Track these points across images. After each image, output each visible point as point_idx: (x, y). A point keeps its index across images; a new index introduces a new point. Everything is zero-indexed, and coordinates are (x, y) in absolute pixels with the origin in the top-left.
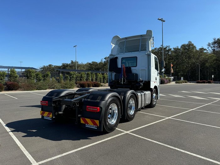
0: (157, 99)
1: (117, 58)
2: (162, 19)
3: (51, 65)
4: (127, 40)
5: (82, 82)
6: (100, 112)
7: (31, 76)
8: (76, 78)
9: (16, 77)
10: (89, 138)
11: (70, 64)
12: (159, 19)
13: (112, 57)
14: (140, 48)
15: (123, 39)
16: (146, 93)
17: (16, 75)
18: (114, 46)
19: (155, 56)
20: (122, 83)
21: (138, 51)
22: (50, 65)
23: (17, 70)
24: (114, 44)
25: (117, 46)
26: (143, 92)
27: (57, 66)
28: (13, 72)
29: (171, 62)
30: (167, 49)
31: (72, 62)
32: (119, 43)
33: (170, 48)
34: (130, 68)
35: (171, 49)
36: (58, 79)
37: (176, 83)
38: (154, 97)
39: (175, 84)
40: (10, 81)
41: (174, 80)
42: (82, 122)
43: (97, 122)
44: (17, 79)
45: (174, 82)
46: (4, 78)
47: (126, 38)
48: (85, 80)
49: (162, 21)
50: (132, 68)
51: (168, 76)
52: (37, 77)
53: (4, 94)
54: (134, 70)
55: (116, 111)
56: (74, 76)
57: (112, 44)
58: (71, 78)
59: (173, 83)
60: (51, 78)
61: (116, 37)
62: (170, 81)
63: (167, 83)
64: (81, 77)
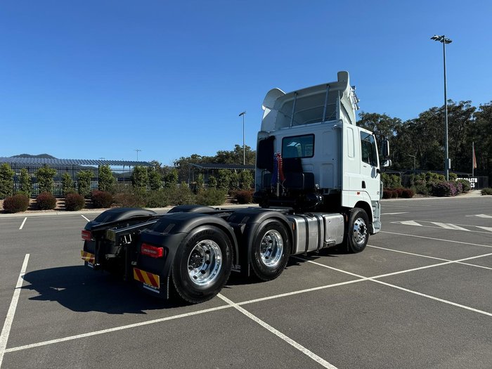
0: (370, 231)
1: (273, 138)
2: (443, 37)
3: (196, 155)
4: (298, 97)
5: (243, 191)
6: (165, 258)
7: (140, 180)
8: (231, 182)
9: (111, 182)
10: (144, 311)
11: (232, 152)
12: (434, 38)
13: (264, 136)
14: (324, 114)
15: (289, 95)
16: (327, 218)
17: (111, 177)
18: (267, 111)
19: (364, 130)
20: (278, 195)
21: (321, 120)
22: (194, 156)
23: (112, 167)
24: (268, 108)
25: (276, 112)
26: (311, 216)
27: (207, 158)
28: (106, 171)
29: (474, 140)
30: (464, 109)
31: (238, 148)
32: (282, 104)
33: (472, 105)
34: (299, 160)
35: (474, 108)
36: (195, 185)
37: (483, 193)
38: (357, 228)
39: (480, 196)
40: (99, 189)
41: (478, 186)
42: (136, 277)
43: (157, 278)
44: (113, 185)
45: (479, 191)
46: (89, 184)
47: (296, 93)
48: (249, 187)
49: (443, 41)
50: (305, 161)
51: (464, 177)
52: (151, 182)
53: (79, 215)
54: (308, 165)
55: (219, 258)
56: (227, 178)
57: (264, 108)
58: (219, 182)
59: (476, 194)
60: (179, 182)
61: (275, 91)
62: (465, 189)
63: (457, 194)
64: (242, 180)
